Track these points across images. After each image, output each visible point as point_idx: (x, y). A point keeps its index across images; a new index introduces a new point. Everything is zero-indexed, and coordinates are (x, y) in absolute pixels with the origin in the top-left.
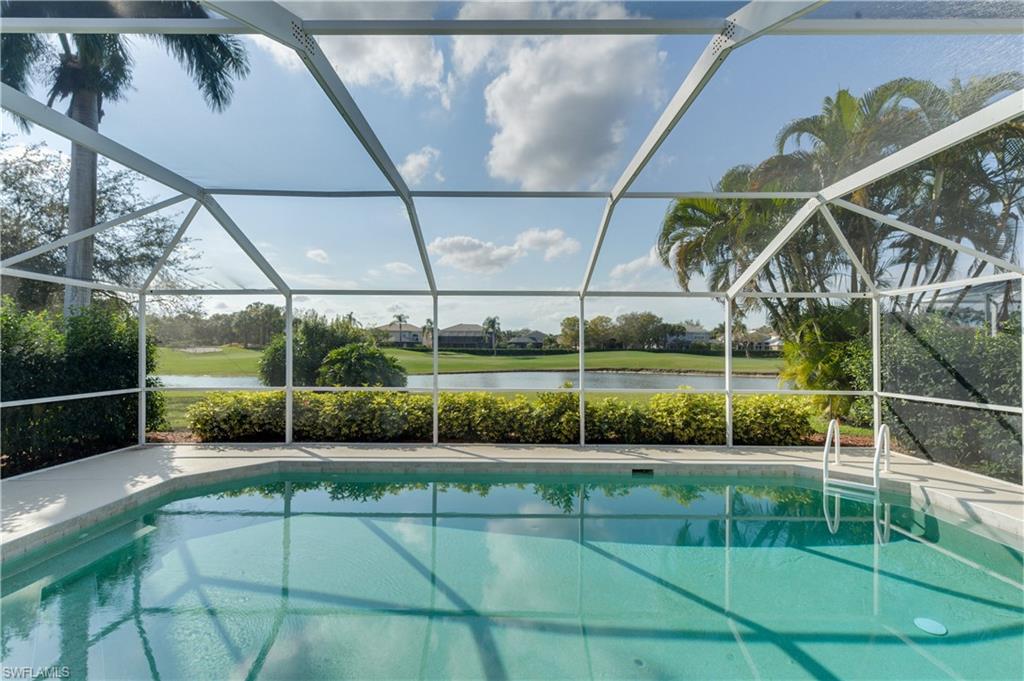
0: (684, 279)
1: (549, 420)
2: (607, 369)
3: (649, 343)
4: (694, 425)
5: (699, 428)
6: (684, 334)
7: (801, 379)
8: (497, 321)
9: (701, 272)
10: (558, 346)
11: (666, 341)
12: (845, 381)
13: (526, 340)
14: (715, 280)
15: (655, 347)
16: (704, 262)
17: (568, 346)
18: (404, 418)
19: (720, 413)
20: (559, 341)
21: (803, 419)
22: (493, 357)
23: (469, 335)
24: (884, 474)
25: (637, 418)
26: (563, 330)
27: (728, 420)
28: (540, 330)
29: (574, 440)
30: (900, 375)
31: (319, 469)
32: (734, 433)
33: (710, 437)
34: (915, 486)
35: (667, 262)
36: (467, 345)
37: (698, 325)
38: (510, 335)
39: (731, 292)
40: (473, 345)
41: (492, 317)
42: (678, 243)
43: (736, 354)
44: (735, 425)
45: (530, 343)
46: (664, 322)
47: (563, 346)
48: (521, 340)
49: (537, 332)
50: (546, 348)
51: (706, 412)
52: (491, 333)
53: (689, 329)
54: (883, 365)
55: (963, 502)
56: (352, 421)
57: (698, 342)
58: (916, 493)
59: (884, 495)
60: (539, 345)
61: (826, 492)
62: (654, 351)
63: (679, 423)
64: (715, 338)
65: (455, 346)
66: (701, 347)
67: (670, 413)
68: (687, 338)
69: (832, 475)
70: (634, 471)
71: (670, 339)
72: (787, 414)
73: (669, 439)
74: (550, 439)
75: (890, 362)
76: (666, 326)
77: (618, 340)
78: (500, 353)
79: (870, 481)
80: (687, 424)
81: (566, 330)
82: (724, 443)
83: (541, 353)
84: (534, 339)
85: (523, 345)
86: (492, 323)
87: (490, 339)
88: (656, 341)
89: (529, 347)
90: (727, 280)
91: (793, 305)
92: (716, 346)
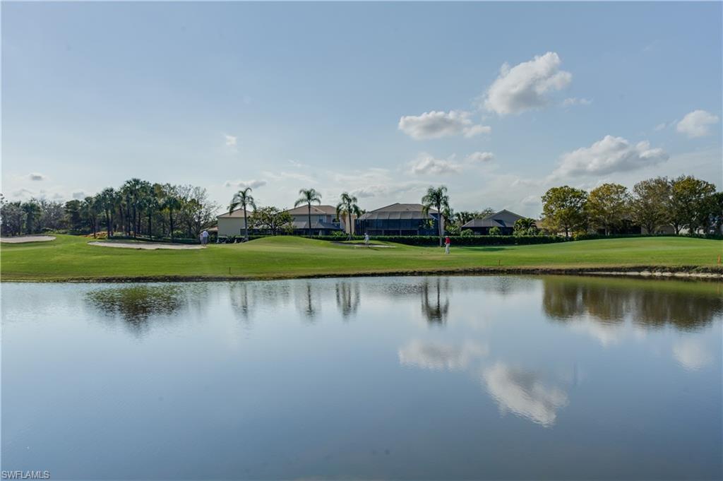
10: (538, 231)
13: (491, 223)
17: (555, 232)
20: (539, 224)
23: (405, 217)
26: (546, 208)
36: (404, 233)
38: (466, 217)
41: (436, 189)
45: (495, 226)
47: (546, 231)
48: (482, 224)
50: (520, 234)
52: (436, 214)
60: (508, 231)
65: (387, 233)
77: (635, 220)
81: (552, 207)
83: (511, 242)
84: (500, 222)
85: (484, 230)
86: (437, 197)
87: (436, 223)
89: (492, 233)
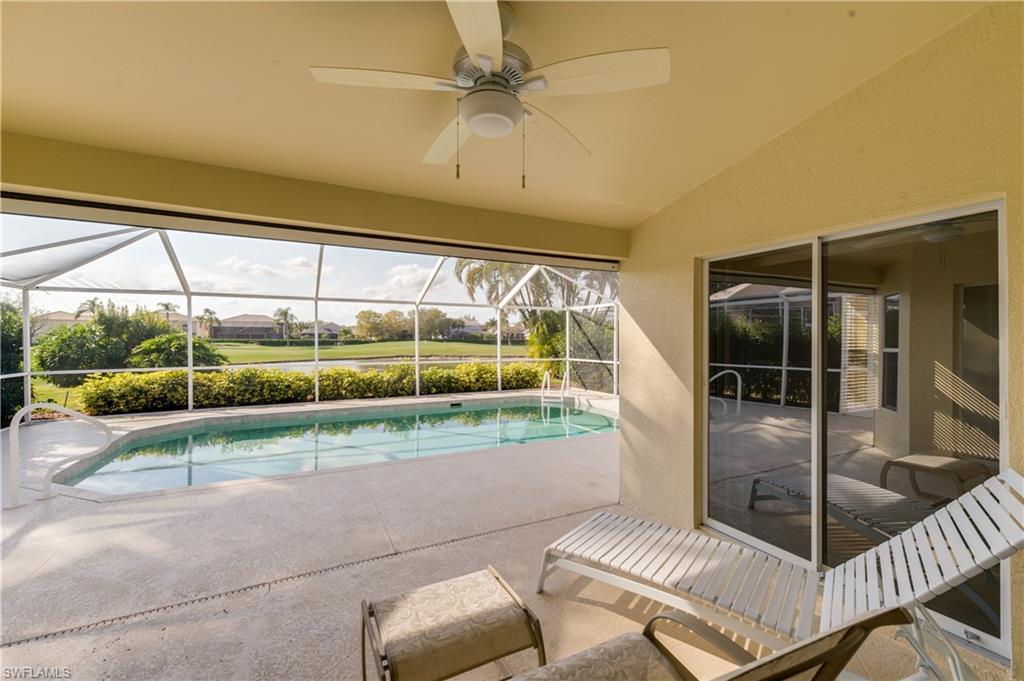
0: (471, 292)
1: (395, 382)
2: (402, 356)
3: (435, 334)
4: (481, 380)
5: (484, 382)
6: (463, 327)
7: (537, 354)
8: (290, 312)
9: (482, 287)
10: (353, 336)
11: (449, 333)
12: (556, 354)
14: (490, 293)
15: (440, 337)
16: (484, 281)
17: (364, 337)
18: (288, 387)
19: (495, 373)
20: (354, 332)
21: (535, 375)
22: (286, 348)
23: (255, 326)
24: (566, 395)
25: (449, 379)
26: (358, 322)
27: (499, 377)
28: (334, 322)
29: (412, 393)
30: (578, 350)
31: (240, 421)
32: (502, 384)
33: (490, 386)
34: (576, 397)
35: (460, 279)
36: (254, 336)
37: (474, 319)
38: (302, 326)
39: (501, 305)
40: (262, 336)
41: (285, 310)
42: (467, 268)
43: (504, 342)
44: (502, 380)
45: (325, 334)
46: (448, 317)
47: (359, 337)
48: (315, 331)
49: (332, 323)
50: (343, 338)
51: (486, 373)
52: (282, 324)
53: (467, 323)
54: (570, 345)
55: (587, 400)
56: (246, 390)
57: (474, 333)
58: (577, 401)
59: (565, 403)
60: (335, 336)
61: (543, 405)
62: (441, 341)
63: (474, 380)
64: (485, 330)
65: (239, 337)
66: (476, 337)
67: (468, 375)
68: (466, 330)
69: (546, 398)
70: (452, 405)
71: (453, 331)
72: (528, 373)
73: (467, 389)
74: (396, 394)
75: (573, 344)
76: (449, 320)
78: (291, 344)
79: (559, 398)
80: (477, 380)
81: (362, 322)
82: (497, 389)
83: (338, 343)
84: (329, 330)
86: (284, 314)
87: (281, 330)
88: (442, 333)
89: (324, 338)
90: (498, 293)
91: (533, 313)
92: (489, 337)
